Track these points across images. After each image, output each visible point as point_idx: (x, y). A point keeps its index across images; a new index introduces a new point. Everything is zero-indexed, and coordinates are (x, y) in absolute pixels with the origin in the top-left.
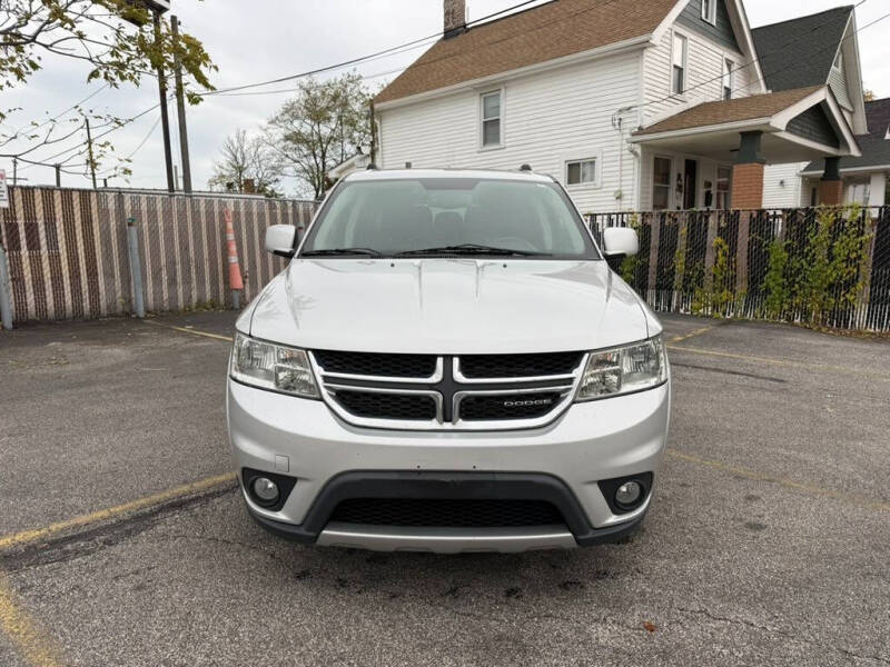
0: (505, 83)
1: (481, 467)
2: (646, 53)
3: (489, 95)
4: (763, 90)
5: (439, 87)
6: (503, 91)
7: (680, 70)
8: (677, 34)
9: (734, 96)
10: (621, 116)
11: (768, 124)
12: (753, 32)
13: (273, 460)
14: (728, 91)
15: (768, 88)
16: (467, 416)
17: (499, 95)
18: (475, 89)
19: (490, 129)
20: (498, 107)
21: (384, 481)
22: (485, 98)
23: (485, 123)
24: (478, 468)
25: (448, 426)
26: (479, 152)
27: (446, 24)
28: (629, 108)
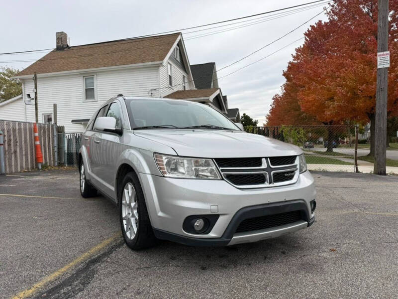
0: (96, 73)
1: (287, 199)
2: (160, 68)
3: (88, 78)
4: (195, 89)
5: (60, 71)
6: (95, 77)
7: (170, 77)
8: (169, 63)
9: (186, 89)
10: (152, 92)
11: (208, 99)
12: (191, 66)
13: (210, 208)
14: (184, 87)
15: (196, 88)
16: (276, 180)
17: (93, 78)
18: (81, 74)
19: (89, 93)
20: (93, 83)
21: (258, 209)
22: (86, 79)
23: (86, 89)
24: (287, 200)
25: (271, 185)
26: (83, 102)
27: (57, 43)
28: (155, 89)
